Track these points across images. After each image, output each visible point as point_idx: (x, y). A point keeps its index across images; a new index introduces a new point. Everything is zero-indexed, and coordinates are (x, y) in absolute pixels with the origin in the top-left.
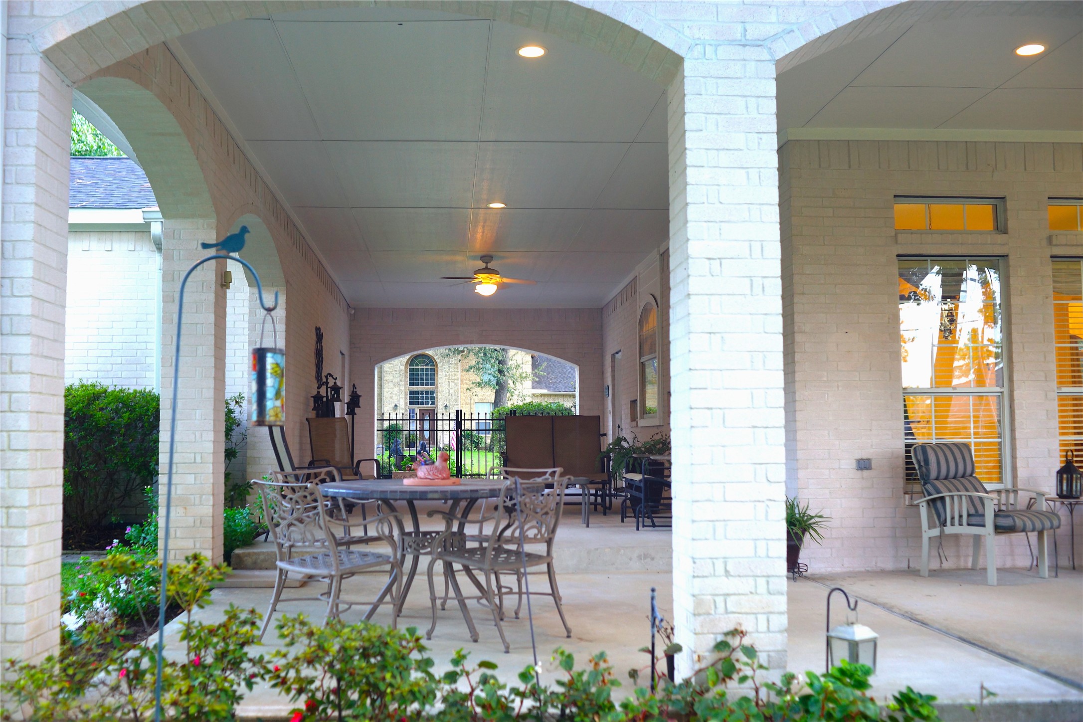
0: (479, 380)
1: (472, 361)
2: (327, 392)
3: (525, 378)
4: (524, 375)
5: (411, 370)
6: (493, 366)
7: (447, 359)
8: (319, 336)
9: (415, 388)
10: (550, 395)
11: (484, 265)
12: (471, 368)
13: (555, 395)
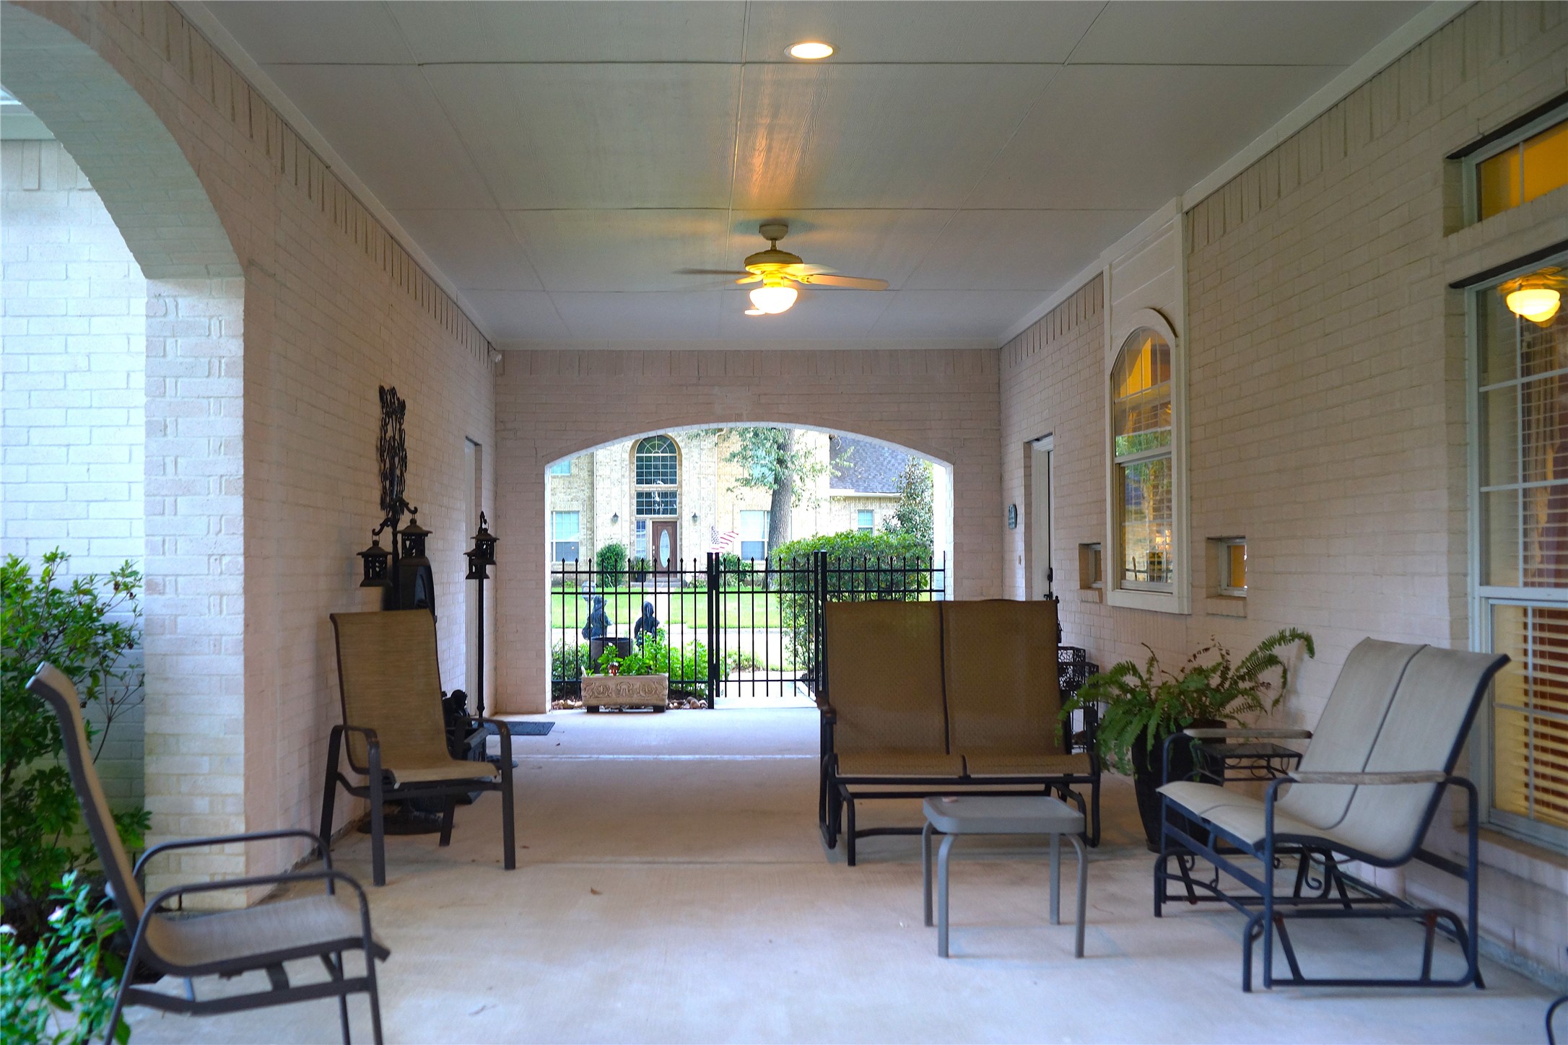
0: (746, 475)
1: (735, 444)
2: (395, 542)
3: (820, 471)
4: (818, 467)
5: (639, 459)
6: (768, 453)
7: (695, 442)
8: (392, 406)
9: (645, 488)
10: (859, 498)
11: (767, 245)
12: (733, 456)
13: (867, 498)
